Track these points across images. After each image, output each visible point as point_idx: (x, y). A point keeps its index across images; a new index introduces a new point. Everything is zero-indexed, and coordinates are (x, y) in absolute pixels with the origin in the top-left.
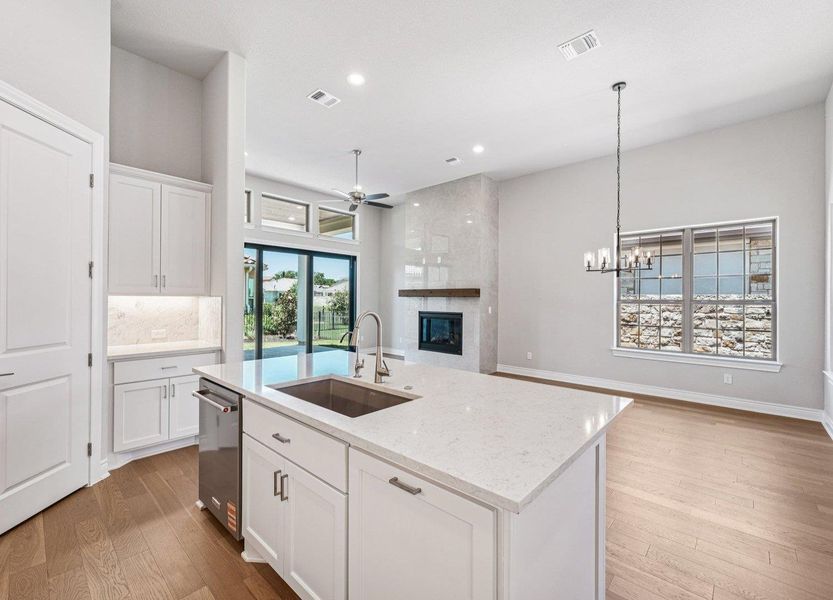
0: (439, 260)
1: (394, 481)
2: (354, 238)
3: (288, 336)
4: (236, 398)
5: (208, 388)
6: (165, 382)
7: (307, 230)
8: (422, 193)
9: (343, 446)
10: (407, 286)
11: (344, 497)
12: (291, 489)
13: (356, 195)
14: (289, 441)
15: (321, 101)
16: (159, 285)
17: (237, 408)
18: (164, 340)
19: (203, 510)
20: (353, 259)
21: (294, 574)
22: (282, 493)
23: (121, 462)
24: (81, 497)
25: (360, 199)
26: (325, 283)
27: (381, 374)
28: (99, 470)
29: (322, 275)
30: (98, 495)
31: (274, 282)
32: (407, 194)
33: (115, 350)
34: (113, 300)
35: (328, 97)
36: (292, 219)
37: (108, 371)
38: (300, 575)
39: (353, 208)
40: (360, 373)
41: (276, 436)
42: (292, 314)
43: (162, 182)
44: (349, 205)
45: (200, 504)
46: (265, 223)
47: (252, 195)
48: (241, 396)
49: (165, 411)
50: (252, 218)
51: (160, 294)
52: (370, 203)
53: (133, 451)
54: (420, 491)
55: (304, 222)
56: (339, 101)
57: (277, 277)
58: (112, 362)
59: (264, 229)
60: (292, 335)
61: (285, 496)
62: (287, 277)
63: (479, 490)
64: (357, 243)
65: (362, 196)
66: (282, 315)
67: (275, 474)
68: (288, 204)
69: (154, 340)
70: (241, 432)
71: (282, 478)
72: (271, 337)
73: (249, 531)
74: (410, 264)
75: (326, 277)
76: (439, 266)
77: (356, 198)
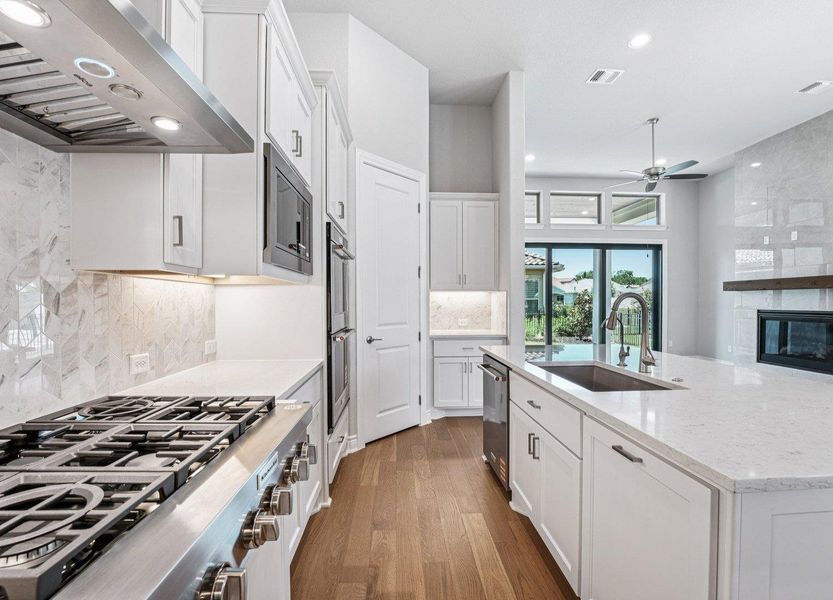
0: (794, 236)
1: (618, 449)
2: (658, 223)
3: (584, 338)
4: (504, 370)
5: (489, 362)
6: (465, 360)
7: (599, 222)
8: (762, 148)
9: (578, 413)
10: (738, 276)
11: (579, 461)
12: (540, 450)
13: (653, 171)
14: (539, 407)
15: (602, 80)
16: (462, 283)
17: (507, 379)
18: (465, 327)
19: (486, 463)
20: (657, 249)
21: (543, 526)
22: (534, 453)
23: (439, 415)
24: (414, 432)
25: (657, 175)
26: (634, 283)
27: (647, 363)
28: (426, 417)
29: (630, 273)
30: (424, 433)
31: (575, 284)
32: (736, 154)
33: (434, 332)
34: (433, 295)
35: (609, 73)
36: (585, 213)
37: (430, 346)
38: (547, 527)
39: (651, 187)
40: (626, 362)
41: (531, 403)
42: (588, 316)
43: (463, 199)
44: (644, 185)
45: (484, 458)
46: (553, 221)
47: (541, 195)
48: (509, 369)
49: (465, 382)
50: (541, 219)
51: (463, 290)
52: (672, 177)
53: (447, 409)
54: (641, 461)
55: (596, 214)
56: (622, 72)
57: (578, 278)
58: (433, 340)
59: (553, 228)
60: (590, 338)
61: (536, 455)
62: (588, 278)
63: (694, 463)
64: (664, 229)
65: (661, 171)
66: (577, 316)
67: (530, 435)
68: (580, 197)
69: (460, 327)
70: (509, 399)
71: (534, 439)
72: (568, 338)
73: (514, 484)
74: (742, 246)
75: (636, 275)
76: (793, 246)
77: (652, 175)
